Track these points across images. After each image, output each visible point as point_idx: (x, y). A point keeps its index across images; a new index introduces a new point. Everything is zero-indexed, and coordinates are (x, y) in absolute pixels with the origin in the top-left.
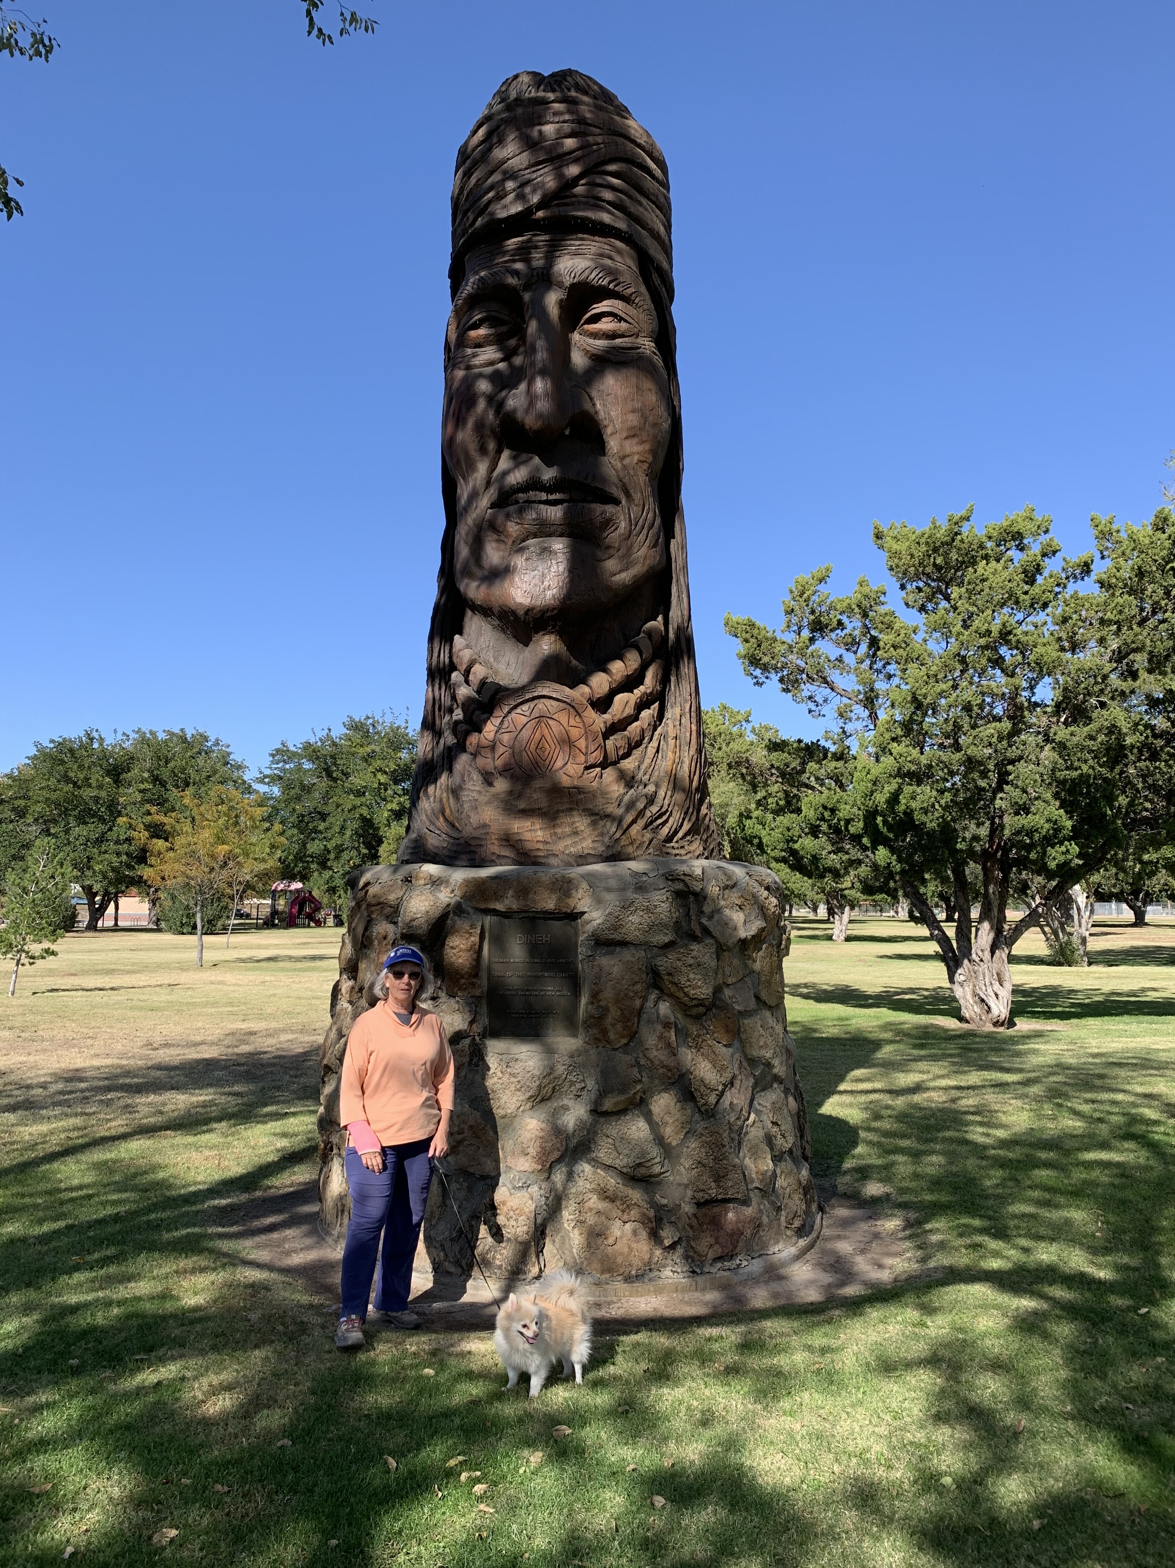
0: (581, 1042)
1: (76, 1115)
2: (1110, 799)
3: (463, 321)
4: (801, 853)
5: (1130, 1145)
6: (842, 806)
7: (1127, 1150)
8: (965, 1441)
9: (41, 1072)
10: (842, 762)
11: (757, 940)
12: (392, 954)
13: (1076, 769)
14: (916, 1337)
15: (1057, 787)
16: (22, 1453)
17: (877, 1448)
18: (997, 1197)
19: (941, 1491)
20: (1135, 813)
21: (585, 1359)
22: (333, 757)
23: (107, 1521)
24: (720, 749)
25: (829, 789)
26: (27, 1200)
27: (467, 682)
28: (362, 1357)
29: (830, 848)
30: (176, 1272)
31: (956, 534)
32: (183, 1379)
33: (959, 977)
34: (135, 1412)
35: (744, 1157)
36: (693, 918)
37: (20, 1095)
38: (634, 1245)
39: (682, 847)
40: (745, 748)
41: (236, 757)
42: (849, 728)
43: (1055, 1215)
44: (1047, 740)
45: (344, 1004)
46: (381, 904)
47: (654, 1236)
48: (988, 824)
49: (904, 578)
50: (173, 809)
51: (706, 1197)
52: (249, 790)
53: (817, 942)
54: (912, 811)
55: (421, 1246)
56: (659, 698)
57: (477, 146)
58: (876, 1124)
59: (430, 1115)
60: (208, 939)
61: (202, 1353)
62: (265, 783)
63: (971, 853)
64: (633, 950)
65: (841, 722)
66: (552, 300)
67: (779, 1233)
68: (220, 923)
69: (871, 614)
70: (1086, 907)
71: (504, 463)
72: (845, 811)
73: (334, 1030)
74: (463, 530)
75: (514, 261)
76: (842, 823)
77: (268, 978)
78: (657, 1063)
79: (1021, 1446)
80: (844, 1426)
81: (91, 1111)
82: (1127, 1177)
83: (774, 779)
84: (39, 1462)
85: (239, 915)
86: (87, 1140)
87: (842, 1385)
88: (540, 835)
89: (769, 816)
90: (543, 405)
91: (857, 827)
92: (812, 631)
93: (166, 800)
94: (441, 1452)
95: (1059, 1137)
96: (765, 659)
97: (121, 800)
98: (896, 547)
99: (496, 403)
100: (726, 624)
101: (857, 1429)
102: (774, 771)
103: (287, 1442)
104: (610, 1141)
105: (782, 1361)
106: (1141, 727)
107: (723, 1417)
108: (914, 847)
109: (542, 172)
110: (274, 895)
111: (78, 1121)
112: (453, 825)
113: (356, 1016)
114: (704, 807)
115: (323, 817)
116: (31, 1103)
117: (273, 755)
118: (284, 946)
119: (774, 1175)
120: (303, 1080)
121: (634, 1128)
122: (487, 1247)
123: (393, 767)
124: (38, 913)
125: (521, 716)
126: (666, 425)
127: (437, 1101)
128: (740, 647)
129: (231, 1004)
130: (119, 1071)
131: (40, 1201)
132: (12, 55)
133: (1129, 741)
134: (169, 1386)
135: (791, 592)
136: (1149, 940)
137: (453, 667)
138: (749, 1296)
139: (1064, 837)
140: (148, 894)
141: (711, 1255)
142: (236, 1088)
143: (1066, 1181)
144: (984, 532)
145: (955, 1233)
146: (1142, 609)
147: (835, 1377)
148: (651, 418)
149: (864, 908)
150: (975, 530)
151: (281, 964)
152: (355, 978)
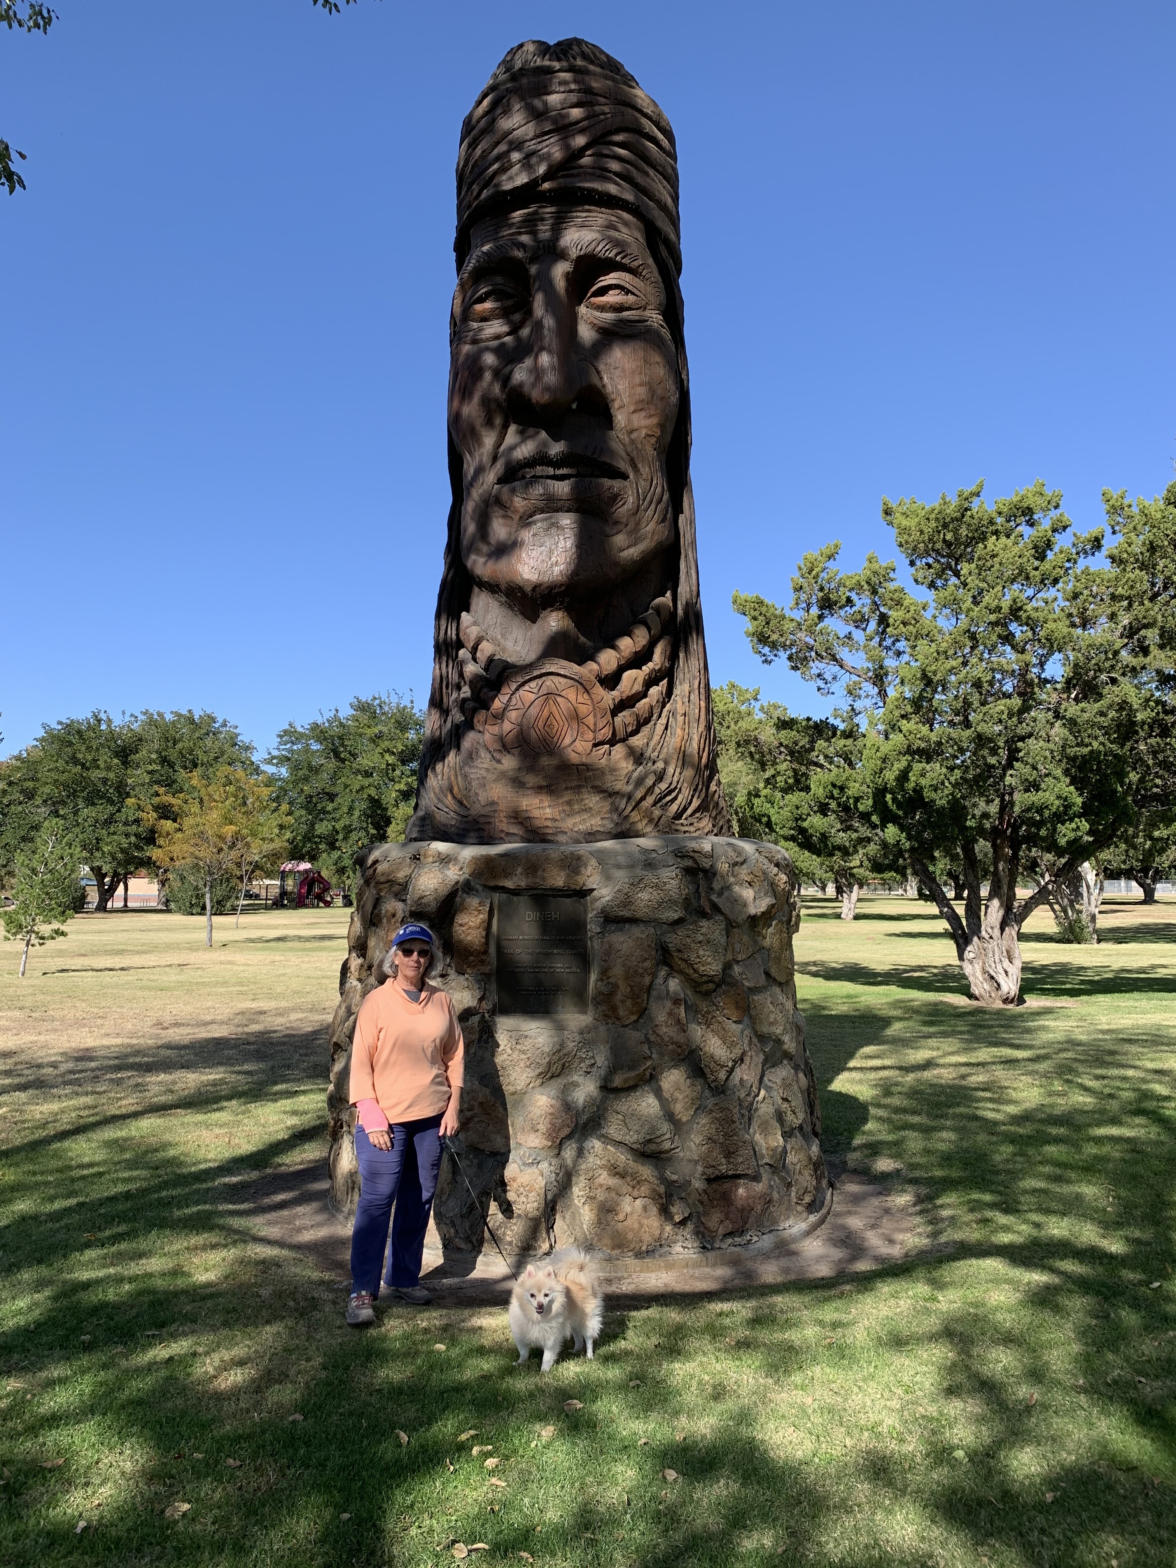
0: (591, 1019)
1: (87, 1094)
2: (1121, 776)
3: (469, 294)
4: (810, 831)
5: (1138, 1120)
6: (852, 784)
7: (1137, 1125)
8: (977, 1414)
9: (51, 1052)
10: (851, 740)
11: (767, 917)
12: (401, 932)
13: (1087, 746)
14: (927, 1312)
15: (1067, 763)
16: (35, 1428)
17: (889, 1422)
18: (1008, 1172)
19: (954, 1464)
20: (1145, 789)
21: (596, 1335)
22: (340, 738)
23: (119, 1494)
24: (728, 727)
25: (838, 767)
26: (39, 1178)
27: (475, 659)
28: (373, 1332)
29: (839, 826)
30: (188, 1249)
31: (966, 510)
32: (195, 1354)
33: (969, 954)
34: (146, 1387)
35: (755, 1133)
36: (703, 894)
37: (30, 1075)
38: (645, 1221)
39: (691, 824)
40: (753, 726)
41: (244, 738)
42: (858, 705)
43: (1066, 1189)
44: (1057, 716)
45: (353, 982)
46: (391, 882)
47: (665, 1212)
48: (997, 801)
49: (914, 555)
50: (181, 791)
51: (717, 1173)
52: (257, 771)
53: (825, 920)
54: (921, 788)
55: (431, 1222)
56: (668, 674)
57: (482, 117)
58: (888, 1101)
59: (440, 1092)
60: (215, 919)
61: (214, 1329)
62: (273, 764)
63: (981, 831)
64: (642, 927)
65: (850, 700)
66: (560, 270)
67: (789, 1208)
68: (229, 904)
69: (881, 590)
70: (1095, 884)
71: (511, 436)
72: (854, 789)
73: (343, 1008)
74: (469, 507)
75: (520, 233)
76: (851, 801)
77: (277, 958)
78: (667, 1039)
79: (1033, 1420)
80: (857, 1399)
81: (102, 1090)
82: (1138, 1152)
83: (782, 757)
84: (53, 1438)
85: (248, 896)
86: (98, 1118)
87: (854, 1360)
88: (548, 812)
89: (778, 795)
90: (551, 378)
91: (865, 805)
92: (821, 608)
93: (174, 782)
94: (453, 1426)
95: (1069, 1112)
96: (774, 637)
97: (130, 781)
98: (905, 523)
99: (502, 376)
100: (735, 602)
101: (869, 1403)
102: (782, 749)
103: (299, 1417)
104: (620, 1117)
105: (793, 1336)
106: (1152, 703)
107: (735, 1391)
108: (924, 825)
109: (548, 142)
110: (283, 875)
111: (88, 1100)
112: (461, 803)
113: (365, 993)
114: (714, 783)
115: (332, 797)
116: (42, 1082)
117: (281, 736)
118: (294, 927)
119: (785, 1151)
120: (313, 1058)
121: (644, 1104)
122: (498, 1224)
123: (401, 748)
124: (47, 894)
125: (528, 694)
126: (674, 399)
127: (447, 1079)
128: (748, 625)
129: (241, 984)
130: (129, 1050)
131: (50, 1178)
132: (10, 27)
133: (1140, 717)
134: (180, 1362)
135: (800, 569)
136: (1158, 917)
137: (460, 645)
138: (759, 1272)
139: (1074, 814)
140: (157, 875)
141: (721, 1231)
142: (246, 1067)
143: (1077, 1157)
144: (995, 508)
145: (965, 1208)
146: (1153, 585)
147: (847, 1352)
148: (659, 392)
149: (872, 887)
150: (985, 506)
151: (290, 944)
152: (364, 956)
